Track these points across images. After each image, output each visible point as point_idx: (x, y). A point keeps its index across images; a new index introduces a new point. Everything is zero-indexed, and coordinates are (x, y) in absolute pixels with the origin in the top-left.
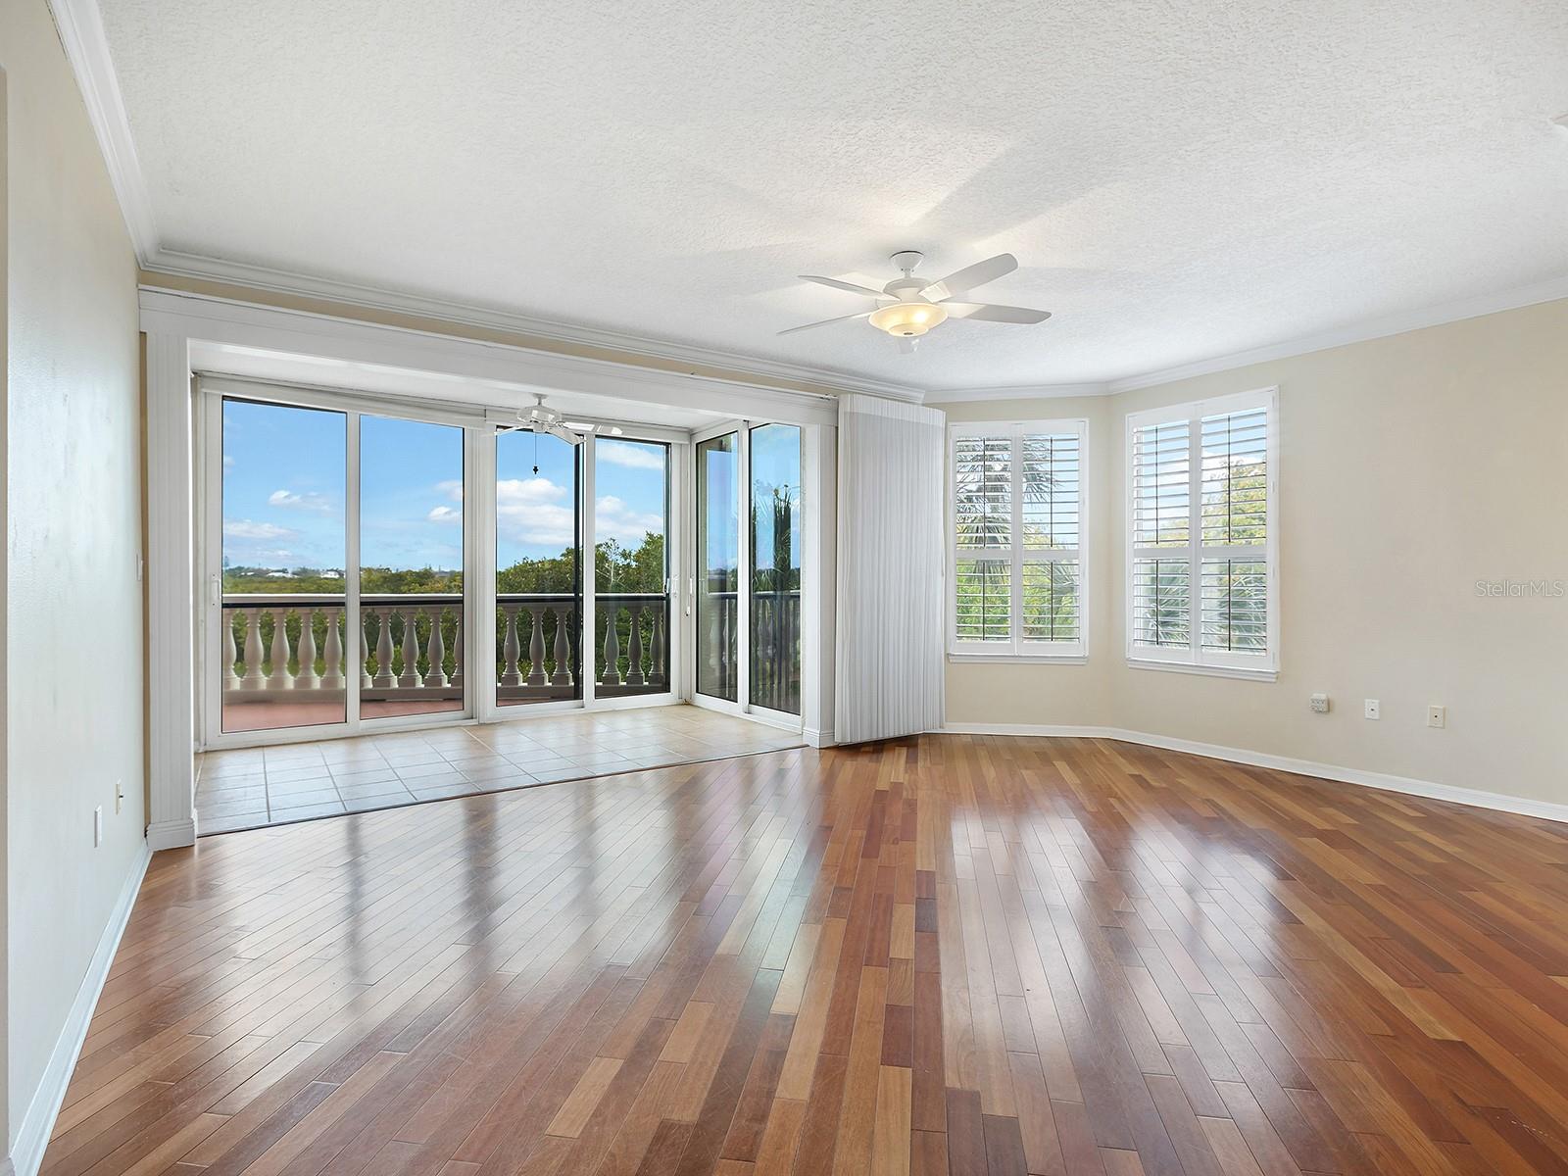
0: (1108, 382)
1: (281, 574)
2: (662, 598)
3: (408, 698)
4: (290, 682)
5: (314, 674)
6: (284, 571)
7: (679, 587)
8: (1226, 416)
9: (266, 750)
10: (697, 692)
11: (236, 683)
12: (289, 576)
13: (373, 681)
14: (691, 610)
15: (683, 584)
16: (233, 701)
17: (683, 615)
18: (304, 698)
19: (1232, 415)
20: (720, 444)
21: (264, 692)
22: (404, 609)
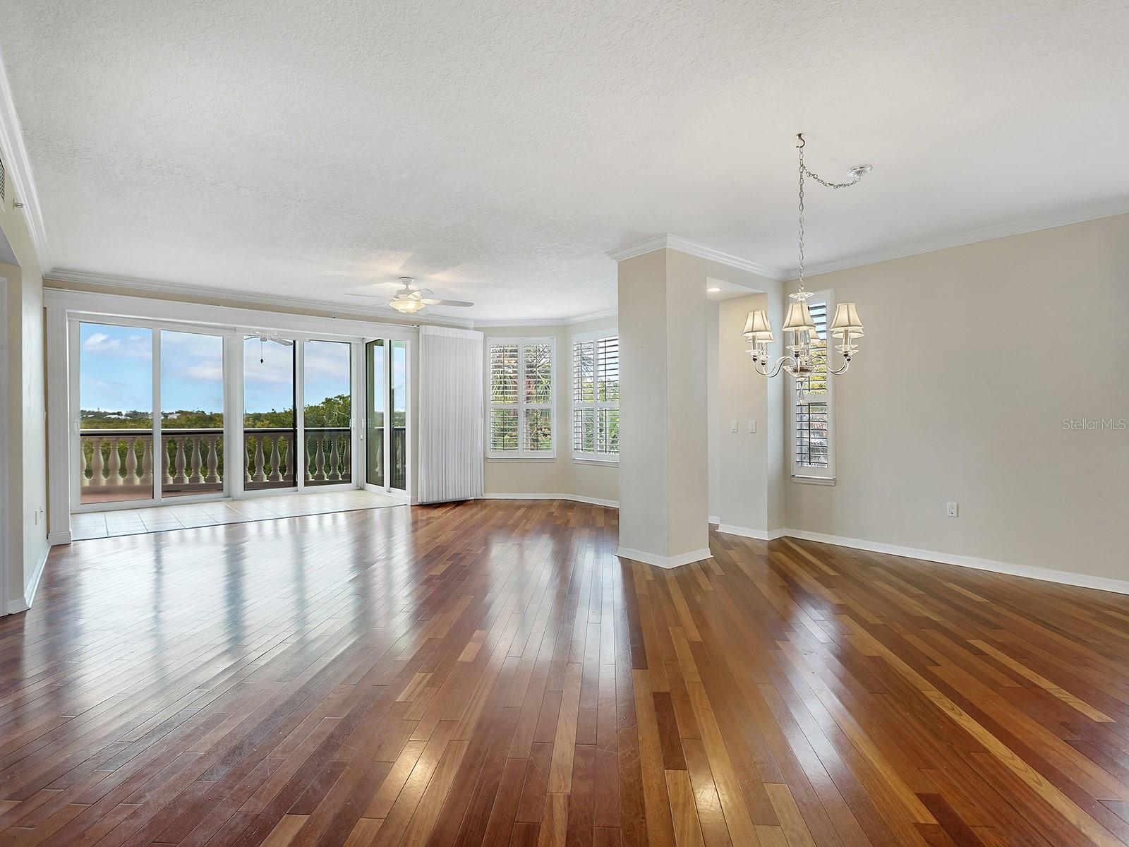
0: (563, 319)
1: (116, 416)
2: (348, 430)
3: (194, 488)
4: (121, 481)
5: (136, 476)
6: (119, 414)
7: (357, 424)
8: (604, 340)
9: (106, 513)
10: (367, 482)
11: (87, 482)
12: (123, 417)
13: (173, 480)
14: (363, 436)
15: (359, 422)
16: (86, 492)
17: (359, 440)
18: (129, 490)
19: (607, 339)
20: (379, 342)
21: (104, 487)
22: (193, 437)
